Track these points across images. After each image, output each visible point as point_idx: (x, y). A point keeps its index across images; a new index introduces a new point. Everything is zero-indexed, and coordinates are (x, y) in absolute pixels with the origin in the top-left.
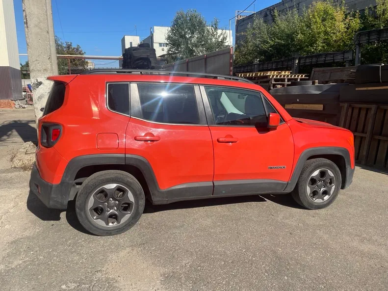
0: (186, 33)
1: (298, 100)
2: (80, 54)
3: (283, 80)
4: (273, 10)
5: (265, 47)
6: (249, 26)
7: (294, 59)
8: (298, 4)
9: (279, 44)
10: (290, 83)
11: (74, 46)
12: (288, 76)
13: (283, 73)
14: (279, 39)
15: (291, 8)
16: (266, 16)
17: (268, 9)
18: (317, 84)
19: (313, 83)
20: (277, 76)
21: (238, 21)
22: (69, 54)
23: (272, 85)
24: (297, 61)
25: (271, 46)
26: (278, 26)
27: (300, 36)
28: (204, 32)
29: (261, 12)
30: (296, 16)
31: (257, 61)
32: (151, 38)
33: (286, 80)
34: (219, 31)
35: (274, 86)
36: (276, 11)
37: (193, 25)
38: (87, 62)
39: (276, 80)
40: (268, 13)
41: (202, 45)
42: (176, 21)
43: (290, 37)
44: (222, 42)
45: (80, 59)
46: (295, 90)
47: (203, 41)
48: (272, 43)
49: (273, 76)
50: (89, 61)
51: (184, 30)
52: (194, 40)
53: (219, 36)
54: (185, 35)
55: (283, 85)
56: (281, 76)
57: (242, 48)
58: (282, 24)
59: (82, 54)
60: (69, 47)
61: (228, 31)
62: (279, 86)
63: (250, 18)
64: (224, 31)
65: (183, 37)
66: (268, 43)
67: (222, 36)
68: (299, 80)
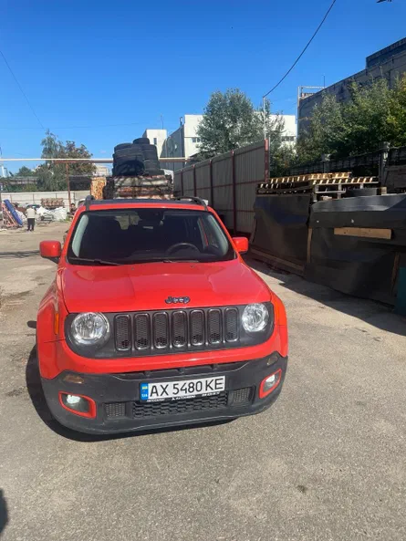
0: (225, 122)
1: (353, 221)
2: (85, 156)
3: (335, 188)
4: (350, 83)
5: (339, 136)
6: (315, 107)
7: (382, 152)
8: (389, 72)
9: (358, 131)
10: (344, 192)
11: (78, 146)
12: (344, 180)
13: (337, 176)
14: (359, 124)
15: (377, 78)
16: (342, 91)
17: (344, 81)
18: (385, 194)
19: (379, 192)
20: (325, 181)
21: (301, 101)
22: (70, 156)
23: (315, 197)
24: (386, 156)
25: (348, 136)
26: (357, 105)
27: (390, 119)
28: (250, 120)
29: (334, 87)
30: (385, 89)
31: (327, 157)
32: (181, 130)
33: (340, 188)
34: (273, 118)
35: (319, 197)
36: (354, 84)
37: (235, 110)
38: (95, 168)
39: (322, 188)
40: (345, 88)
41: (249, 138)
42: (211, 106)
43: (377, 119)
44: (278, 131)
45: (85, 164)
46: (349, 205)
47: (249, 131)
48: (350, 130)
49: (318, 181)
50: (97, 165)
51: (222, 118)
52: (238, 131)
53: (272, 125)
54: (223, 125)
55: (334, 196)
56: (331, 181)
57: (307, 140)
58: (364, 101)
59: (89, 157)
60: (71, 147)
61: (285, 117)
62: (326, 198)
63: (318, 96)
64: (280, 116)
65: (222, 127)
66: (343, 130)
67: (277, 124)
68: (361, 187)
